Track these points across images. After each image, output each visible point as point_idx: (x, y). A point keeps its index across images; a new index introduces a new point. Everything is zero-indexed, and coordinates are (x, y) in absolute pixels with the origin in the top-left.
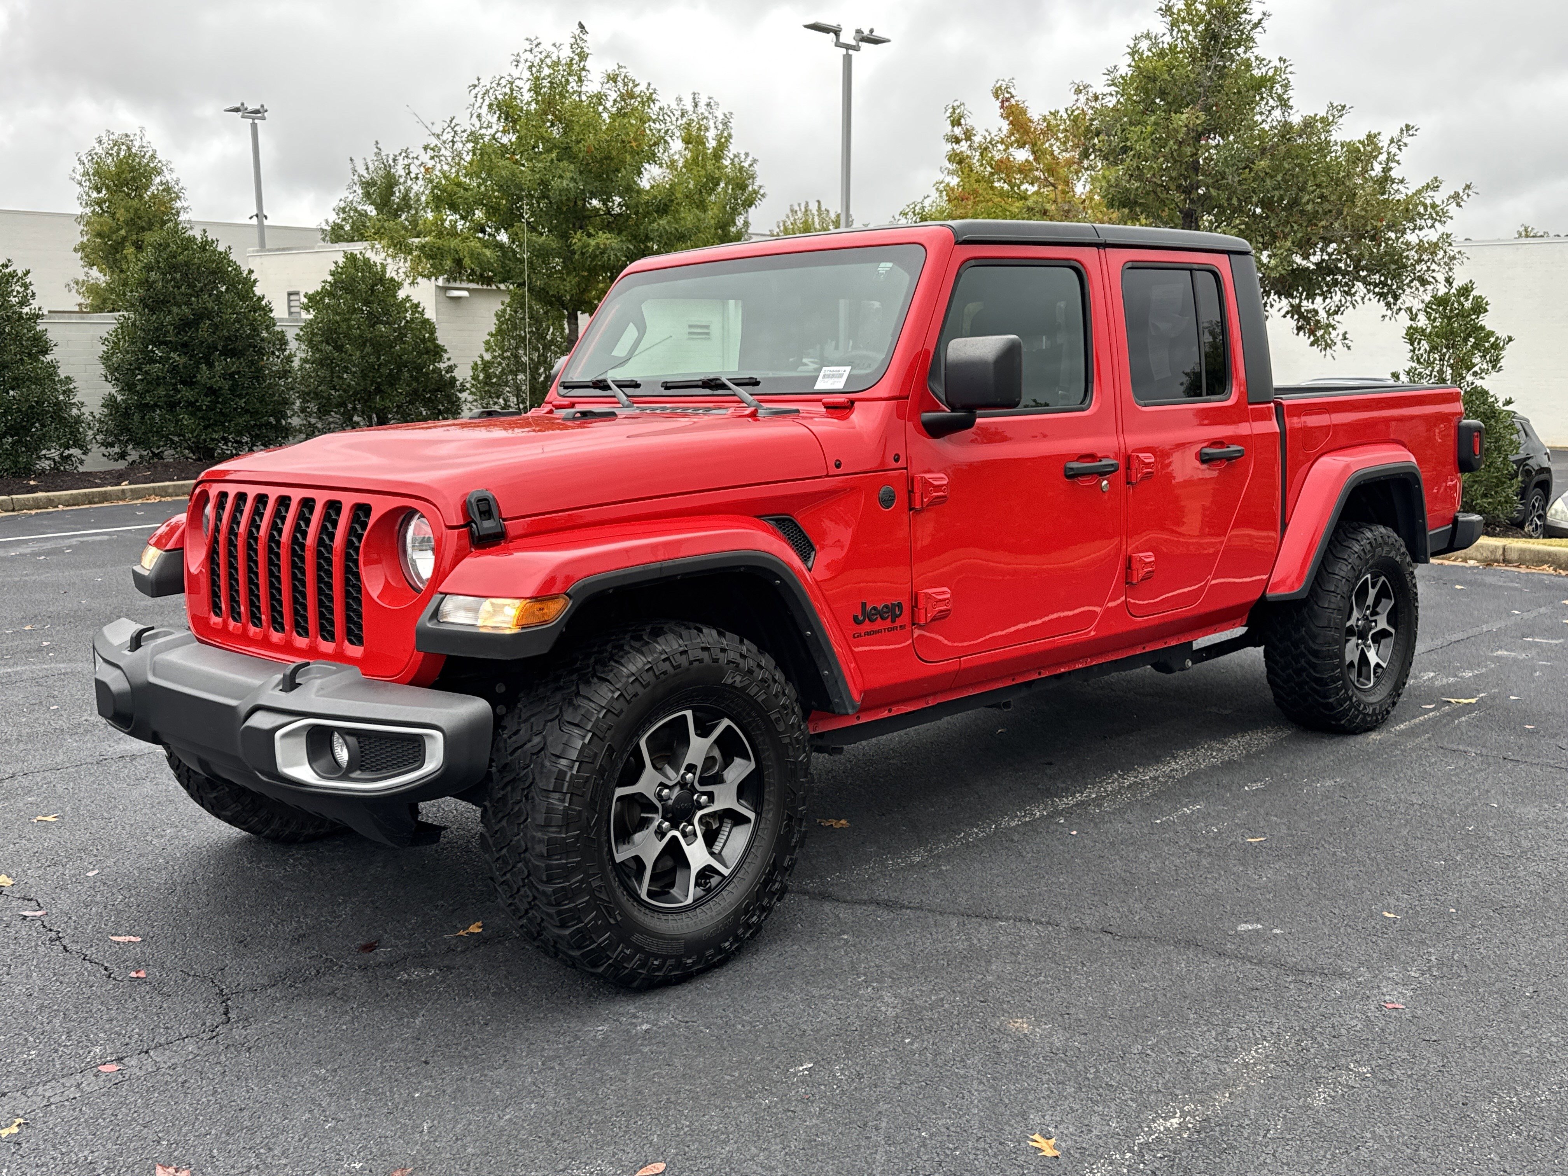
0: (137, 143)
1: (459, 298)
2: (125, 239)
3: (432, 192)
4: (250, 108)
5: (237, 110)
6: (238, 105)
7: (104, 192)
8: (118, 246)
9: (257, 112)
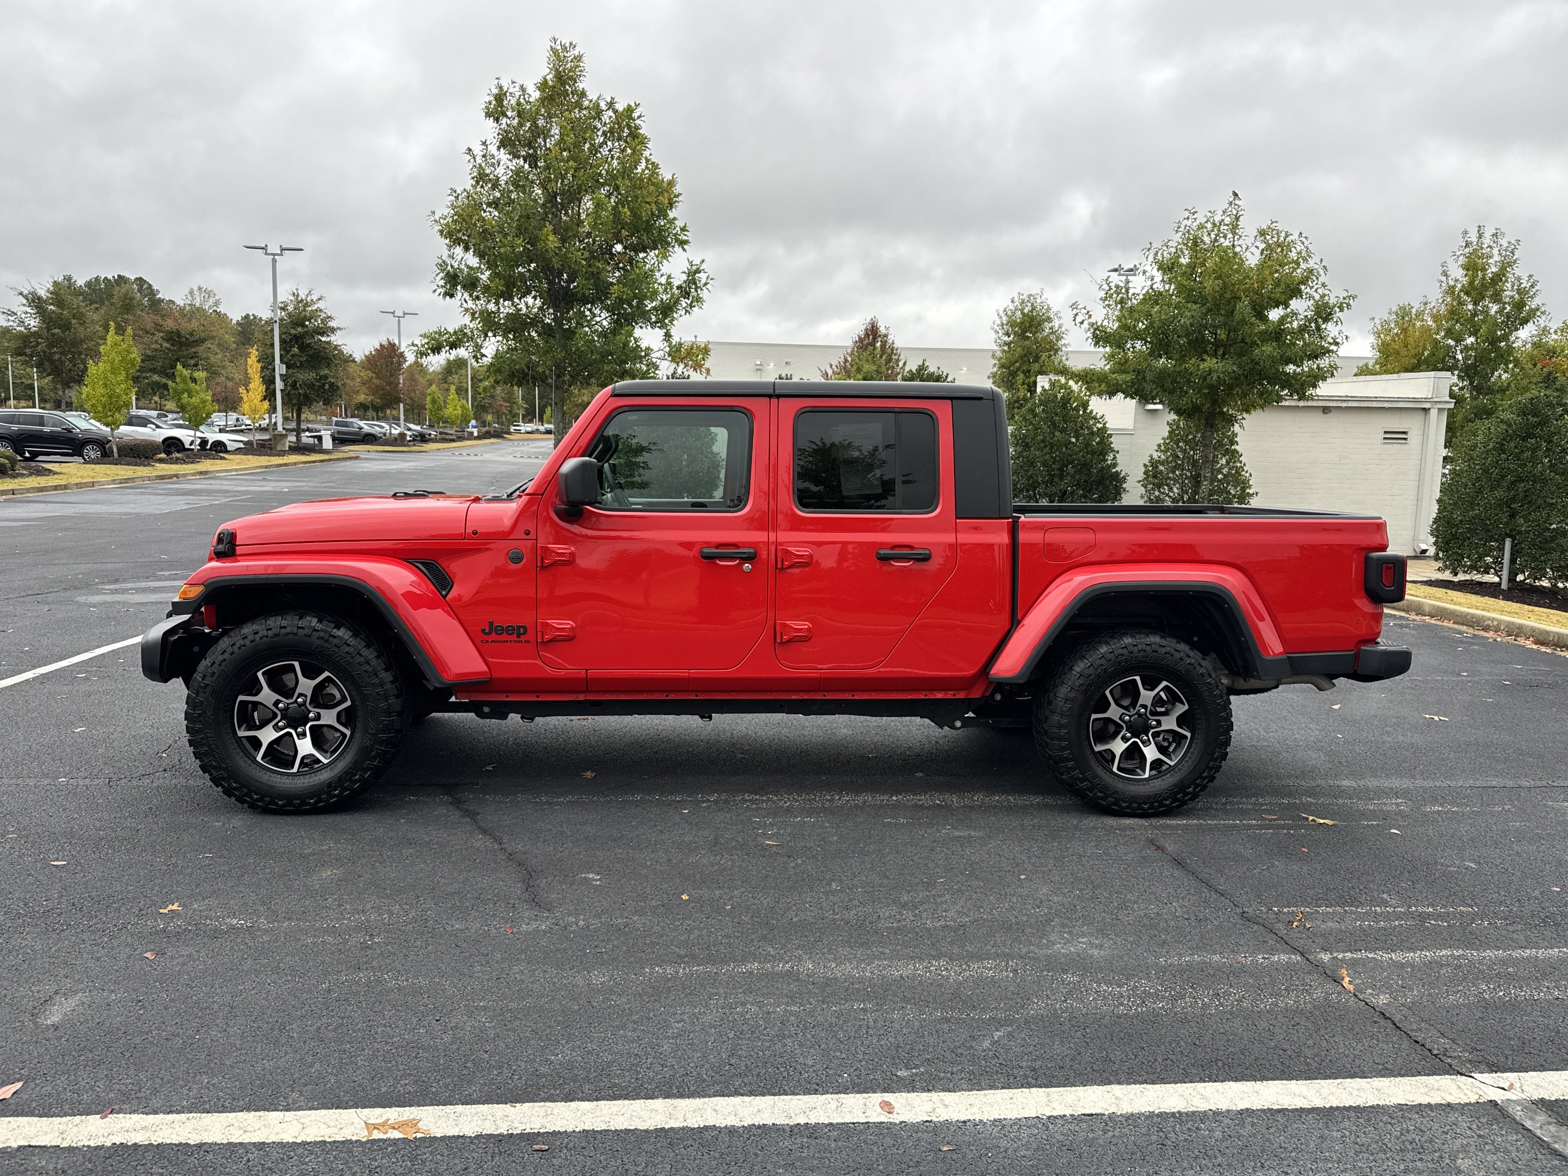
0: (1039, 301)
1: (1157, 410)
2: (1018, 369)
3: (1094, 333)
4: (1125, 268)
5: (1115, 270)
6: (1117, 266)
7: (1012, 337)
8: (1013, 374)
9: (1131, 270)
